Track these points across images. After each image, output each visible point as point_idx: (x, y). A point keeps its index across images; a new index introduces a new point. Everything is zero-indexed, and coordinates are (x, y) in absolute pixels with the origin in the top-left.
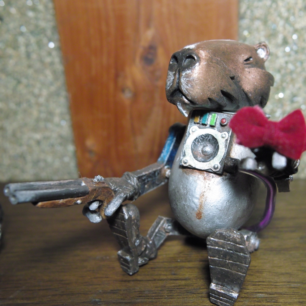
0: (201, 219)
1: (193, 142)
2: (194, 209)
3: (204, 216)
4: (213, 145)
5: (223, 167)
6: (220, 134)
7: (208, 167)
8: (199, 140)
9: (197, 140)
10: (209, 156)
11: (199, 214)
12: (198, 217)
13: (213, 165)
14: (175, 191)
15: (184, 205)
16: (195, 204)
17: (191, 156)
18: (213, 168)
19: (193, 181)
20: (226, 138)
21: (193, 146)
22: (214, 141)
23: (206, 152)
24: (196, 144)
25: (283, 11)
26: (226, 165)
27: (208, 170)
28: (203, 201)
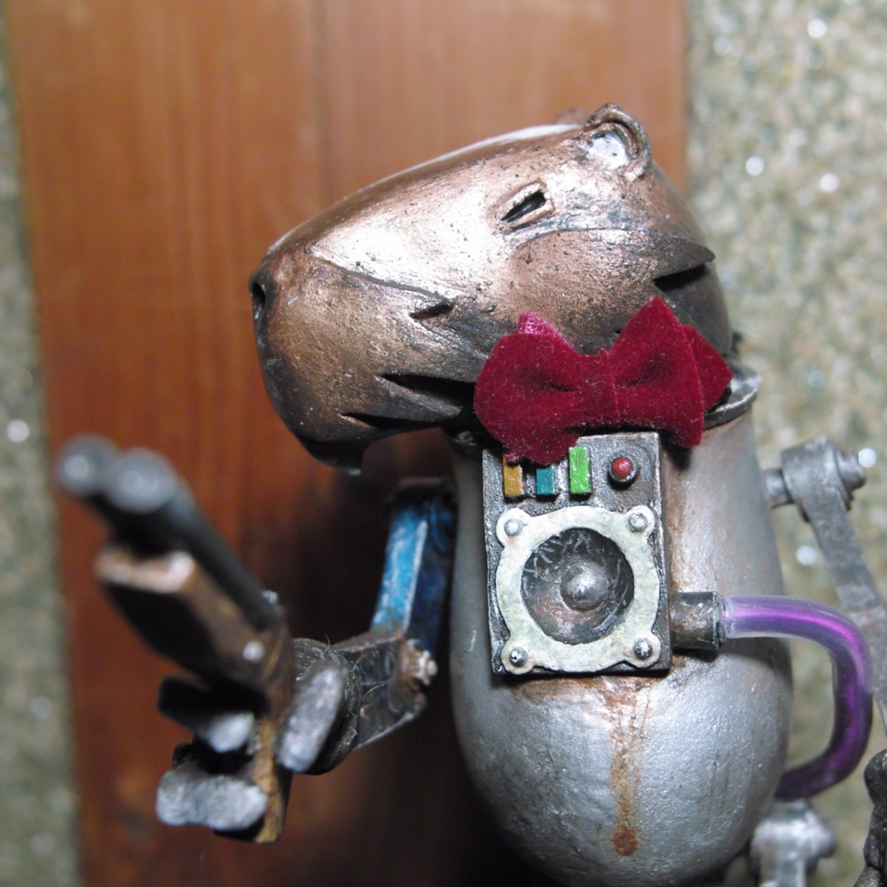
0: (635, 854)
1: (525, 574)
2: (599, 827)
3: (644, 840)
4: (600, 564)
5: (671, 642)
6: (619, 519)
7: (614, 655)
8: (543, 556)
9: (536, 559)
10: (598, 609)
11: (623, 837)
12: (621, 849)
13: (630, 646)
14: (503, 772)
15: (558, 818)
16: (600, 807)
17: (531, 630)
18: (634, 655)
19: (567, 722)
20: (650, 529)
21: (528, 589)
22: (603, 550)
23: (581, 597)
24: (536, 576)
25: (845, 324)
26: (677, 631)
27: (618, 668)
28: (626, 787)
